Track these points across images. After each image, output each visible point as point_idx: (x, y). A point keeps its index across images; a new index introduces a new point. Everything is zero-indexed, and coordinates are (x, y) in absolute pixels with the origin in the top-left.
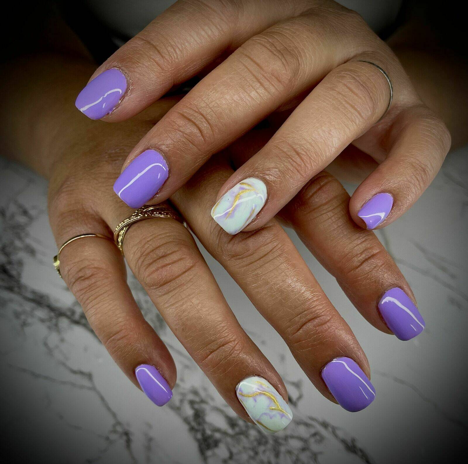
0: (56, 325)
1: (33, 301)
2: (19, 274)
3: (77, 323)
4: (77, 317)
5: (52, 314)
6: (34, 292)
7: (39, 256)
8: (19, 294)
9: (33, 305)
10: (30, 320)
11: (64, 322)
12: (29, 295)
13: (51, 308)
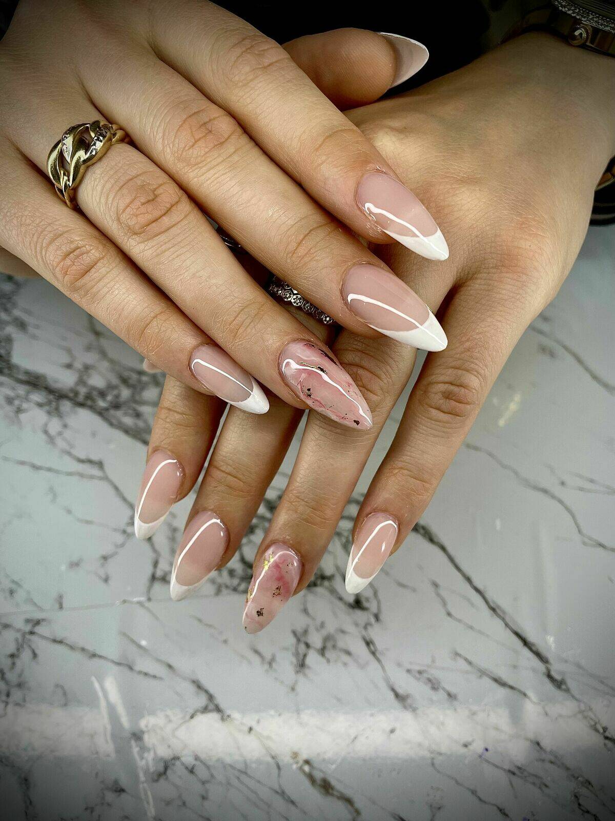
0: (57, 409)
1: (28, 383)
2: (9, 354)
3: (82, 405)
4: (81, 398)
5: (51, 397)
6: (27, 373)
7: (31, 330)
8: (10, 376)
9: (27, 388)
10: (25, 406)
11: (66, 405)
12: (22, 377)
13: (49, 390)
